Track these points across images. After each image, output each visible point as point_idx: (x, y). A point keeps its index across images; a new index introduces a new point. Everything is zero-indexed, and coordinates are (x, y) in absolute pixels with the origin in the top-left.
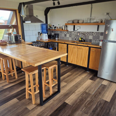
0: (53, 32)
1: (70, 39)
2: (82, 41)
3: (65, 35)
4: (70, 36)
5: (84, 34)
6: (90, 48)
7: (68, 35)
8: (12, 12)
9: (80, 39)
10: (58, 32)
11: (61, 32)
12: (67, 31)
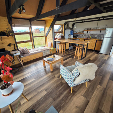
0: (75, 34)
1: (85, 37)
2: (91, 38)
3: (82, 36)
4: (85, 36)
5: (93, 35)
6: (96, 41)
7: (84, 36)
8: (61, 26)
9: (91, 37)
10: (78, 34)
11: (80, 34)
12: (84, 33)
